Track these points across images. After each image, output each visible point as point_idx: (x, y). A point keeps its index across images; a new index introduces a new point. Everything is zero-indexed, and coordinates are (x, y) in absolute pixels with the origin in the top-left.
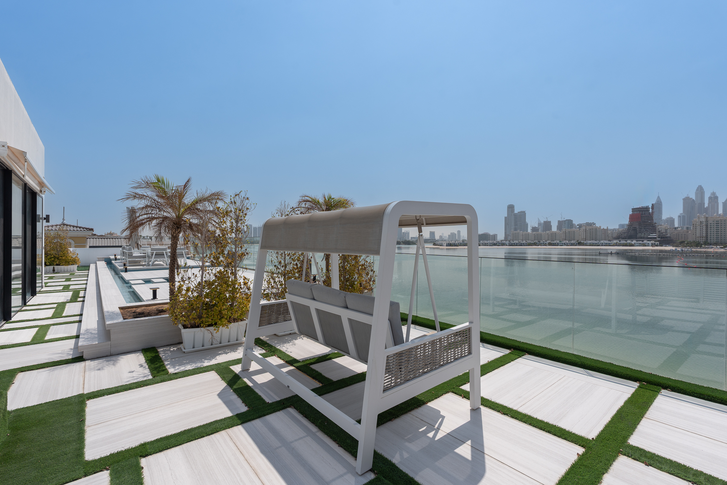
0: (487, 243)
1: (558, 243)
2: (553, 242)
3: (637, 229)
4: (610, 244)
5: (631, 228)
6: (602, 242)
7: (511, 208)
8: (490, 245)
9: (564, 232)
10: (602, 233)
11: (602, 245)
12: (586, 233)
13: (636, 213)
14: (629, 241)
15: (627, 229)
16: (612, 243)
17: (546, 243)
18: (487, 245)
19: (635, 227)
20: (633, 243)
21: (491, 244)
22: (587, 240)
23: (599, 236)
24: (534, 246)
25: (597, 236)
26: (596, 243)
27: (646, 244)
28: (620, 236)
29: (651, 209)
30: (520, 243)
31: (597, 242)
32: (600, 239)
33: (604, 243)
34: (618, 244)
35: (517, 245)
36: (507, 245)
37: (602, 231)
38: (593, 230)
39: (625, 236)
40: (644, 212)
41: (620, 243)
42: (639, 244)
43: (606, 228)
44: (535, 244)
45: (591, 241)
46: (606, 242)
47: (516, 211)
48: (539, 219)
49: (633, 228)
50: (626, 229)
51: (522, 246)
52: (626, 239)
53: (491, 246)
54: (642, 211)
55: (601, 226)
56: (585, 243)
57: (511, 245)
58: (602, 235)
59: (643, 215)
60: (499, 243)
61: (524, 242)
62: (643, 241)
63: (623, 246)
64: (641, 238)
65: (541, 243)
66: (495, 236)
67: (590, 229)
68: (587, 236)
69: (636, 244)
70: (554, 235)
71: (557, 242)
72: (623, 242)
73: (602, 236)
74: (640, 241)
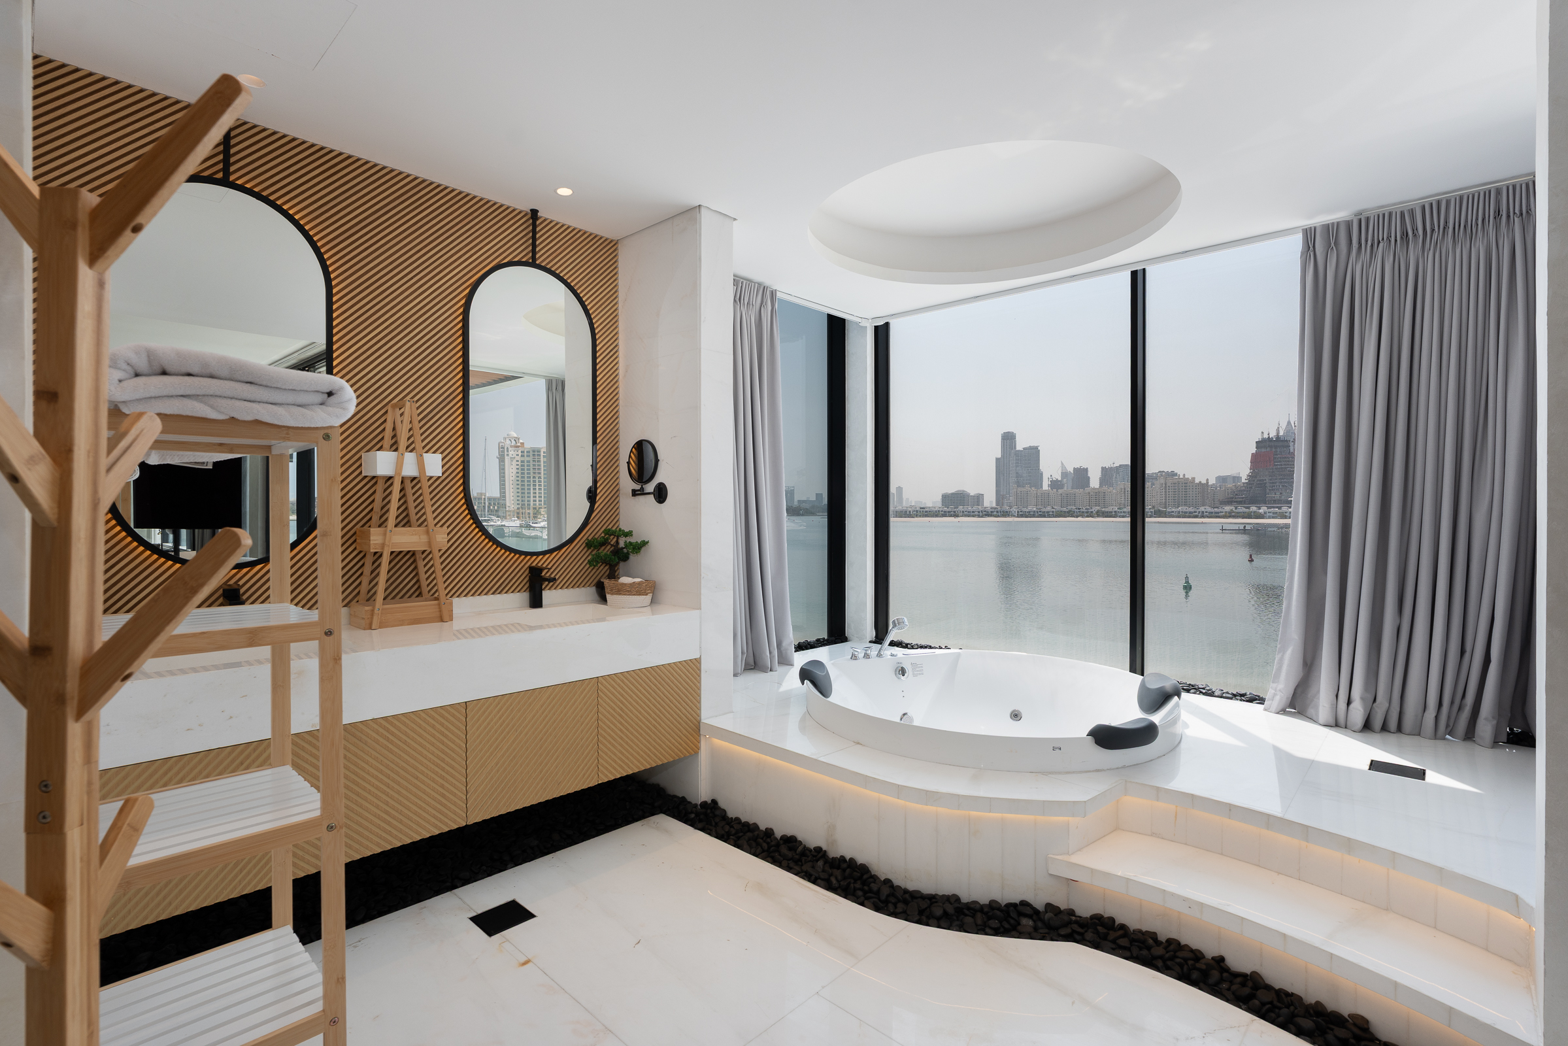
0: (973, 512)
1: (1115, 512)
2: (1107, 510)
3: (1266, 483)
4: (1218, 513)
5: (1254, 481)
6: (1202, 509)
7: (1008, 439)
8: (979, 516)
9: (1121, 489)
10: (1197, 493)
11: (1203, 517)
12: (1165, 492)
13: (1263, 450)
14: (1253, 509)
15: (1246, 483)
16: (1221, 512)
17: (1092, 512)
18: (973, 516)
19: (1263, 480)
20: (1261, 511)
21: (981, 514)
22: (1167, 506)
23: (1191, 498)
24: (1069, 516)
25: (1188, 498)
26: (1190, 513)
27: (1286, 514)
28: (1232, 498)
29: (1291, 444)
30: (1040, 512)
31: (1193, 511)
32: (1194, 503)
33: (1206, 512)
34: (1233, 514)
35: (1033, 516)
36: (1014, 516)
37: (1197, 487)
38: (1181, 485)
39: (1243, 498)
40: (1278, 450)
41: (1237, 511)
42: (1273, 513)
43: (1204, 481)
44: (1071, 514)
45: (1180, 508)
46: (1209, 509)
47: (1020, 446)
48: (1062, 464)
49: (1258, 480)
50: (1244, 483)
51: (1044, 517)
52: (1245, 504)
53: (982, 517)
54: (1276, 447)
55: (1194, 478)
56: (1169, 512)
57: (1022, 516)
58: (1197, 495)
59: (1277, 455)
60: (997, 512)
61: (1049, 509)
62: (1280, 508)
63: (1244, 517)
64: (1275, 502)
65: (1083, 512)
66: (979, 498)
67: (1174, 484)
68: (1168, 498)
69: (1268, 514)
70: (1101, 496)
71: (1114, 510)
72: (1241, 509)
73: (1197, 498)
74: (1274, 507)
